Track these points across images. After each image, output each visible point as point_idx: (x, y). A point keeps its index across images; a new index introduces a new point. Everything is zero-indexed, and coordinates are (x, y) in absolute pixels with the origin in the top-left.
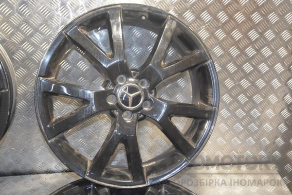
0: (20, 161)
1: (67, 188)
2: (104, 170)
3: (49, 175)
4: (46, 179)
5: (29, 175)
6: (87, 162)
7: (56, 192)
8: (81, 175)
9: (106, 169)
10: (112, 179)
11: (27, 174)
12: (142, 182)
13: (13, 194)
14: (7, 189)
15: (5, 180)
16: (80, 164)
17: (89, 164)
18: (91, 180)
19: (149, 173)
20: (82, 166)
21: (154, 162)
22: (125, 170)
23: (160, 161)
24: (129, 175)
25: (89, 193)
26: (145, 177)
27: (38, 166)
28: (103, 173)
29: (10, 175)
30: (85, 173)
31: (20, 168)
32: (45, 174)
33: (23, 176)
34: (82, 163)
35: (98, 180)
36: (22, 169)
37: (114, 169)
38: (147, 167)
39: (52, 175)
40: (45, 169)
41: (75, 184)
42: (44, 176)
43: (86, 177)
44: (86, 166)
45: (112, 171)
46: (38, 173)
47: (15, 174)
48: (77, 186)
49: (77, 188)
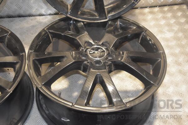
0: (21, 8)
1: (56, 23)
2: (79, 11)
3: (42, 17)
4: (40, 19)
5: (29, 17)
6: (67, 6)
7: (50, 26)
8: (65, 14)
9: (80, 10)
10: (85, 16)
11: (27, 17)
12: (104, 18)
13: (21, 28)
14: (16, 25)
15: (14, 20)
16: (63, 7)
17: (69, 7)
18: (72, 17)
19: (109, 12)
20: (64, 8)
21: (112, 5)
22: (93, 11)
23: (116, 4)
24: (96, 14)
25: (71, 26)
26: (107, 15)
27: (33, 11)
28: (79, 13)
29: (17, 17)
30: (67, 13)
31: (22, 12)
32: (39, 17)
33: (25, 18)
34: (64, 6)
35: (76, 17)
36: (24, 14)
37: (86, 10)
38: (107, 8)
39: (43, 17)
40: (38, 13)
41: (61, 20)
42: (38, 18)
43: (68, 16)
44: (67, 8)
45: (84, 11)
46: (34, 16)
47: (20, 16)
48: (63, 22)
49: (62, 23)
